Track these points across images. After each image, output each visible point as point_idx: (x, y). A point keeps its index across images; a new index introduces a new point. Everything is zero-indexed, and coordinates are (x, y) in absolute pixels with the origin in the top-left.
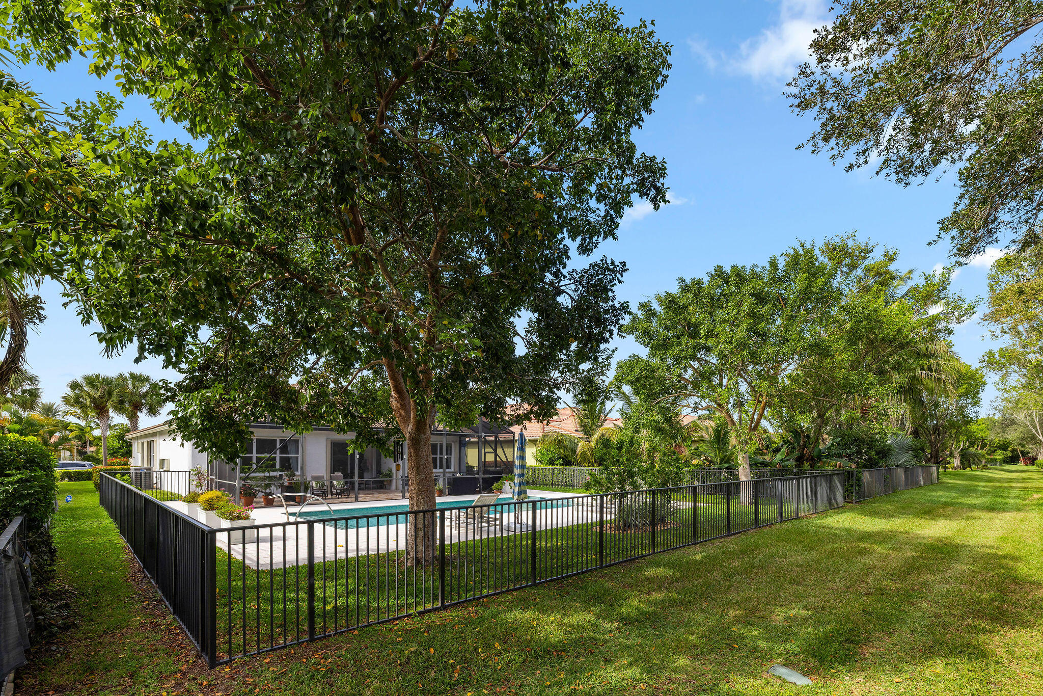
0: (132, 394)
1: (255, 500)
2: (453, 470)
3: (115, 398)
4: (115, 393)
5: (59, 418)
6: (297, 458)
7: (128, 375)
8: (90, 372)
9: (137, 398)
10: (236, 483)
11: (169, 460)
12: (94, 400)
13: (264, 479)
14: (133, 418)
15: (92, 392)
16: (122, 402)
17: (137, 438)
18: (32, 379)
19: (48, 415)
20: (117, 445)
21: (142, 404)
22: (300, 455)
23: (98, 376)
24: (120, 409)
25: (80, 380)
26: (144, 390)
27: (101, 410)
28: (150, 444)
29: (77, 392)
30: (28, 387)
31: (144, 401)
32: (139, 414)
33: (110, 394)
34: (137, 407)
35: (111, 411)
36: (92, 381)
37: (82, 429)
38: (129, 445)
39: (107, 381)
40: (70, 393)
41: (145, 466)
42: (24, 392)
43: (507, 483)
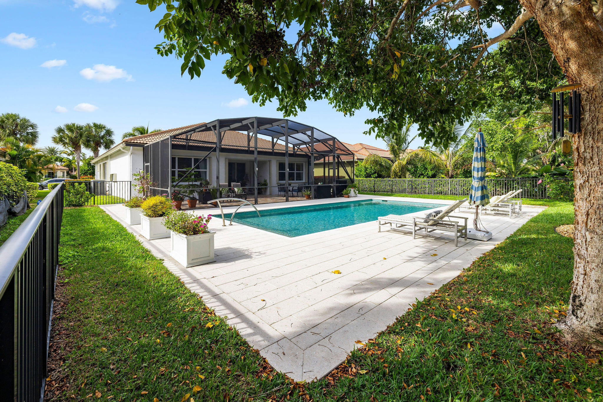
0: (95, 136)
1: (183, 203)
2: (304, 181)
3: (84, 138)
4: (84, 135)
5: (58, 155)
6: (206, 172)
7: (92, 125)
8: (70, 122)
9: (98, 139)
10: (169, 190)
11: (116, 174)
12: (71, 139)
13: (189, 186)
14: (96, 151)
15: (70, 134)
16: (88, 141)
17: (97, 162)
18: (33, 126)
19: (52, 154)
20: (86, 168)
21: (101, 143)
22: (208, 170)
23: (74, 125)
24: (87, 146)
25: (63, 127)
26: (102, 134)
27: (76, 146)
28: (104, 165)
29: (61, 134)
30: (30, 131)
31: (102, 141)
32: (99, 149)
33: (81, 135)
34: (98, 144)
35: (82, 146)
36: (70, 128)
37: (70, 161)
38: (93, 168)
39: (80, 128)
40: (58, 136)
41: (102, 179)
42: (28, 133)
43: (352, 190)
